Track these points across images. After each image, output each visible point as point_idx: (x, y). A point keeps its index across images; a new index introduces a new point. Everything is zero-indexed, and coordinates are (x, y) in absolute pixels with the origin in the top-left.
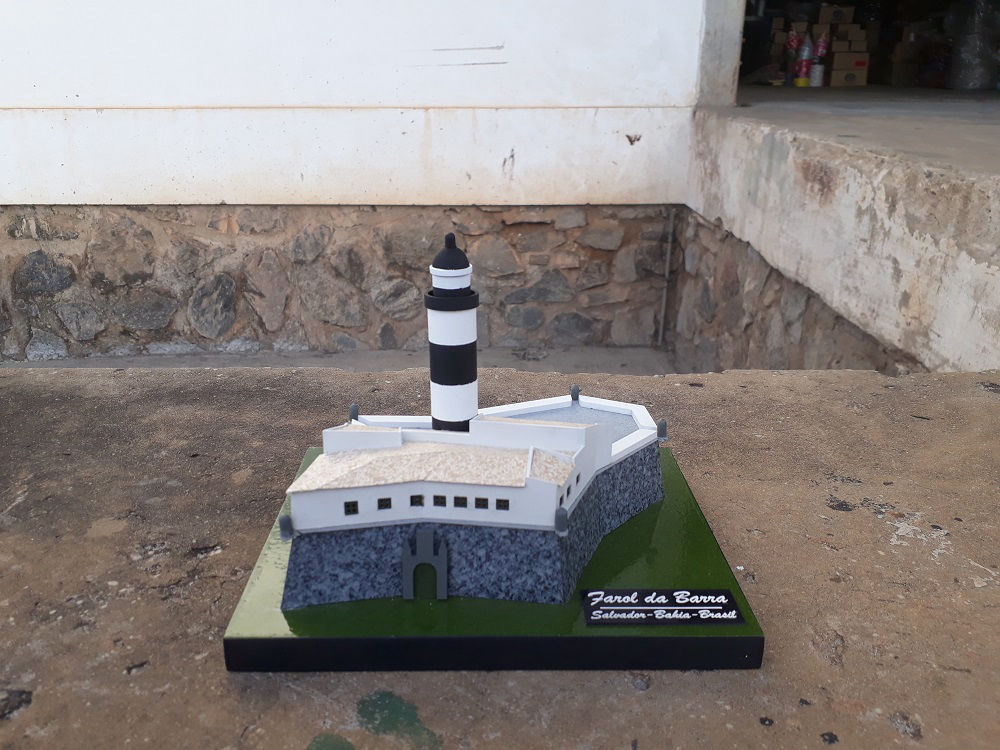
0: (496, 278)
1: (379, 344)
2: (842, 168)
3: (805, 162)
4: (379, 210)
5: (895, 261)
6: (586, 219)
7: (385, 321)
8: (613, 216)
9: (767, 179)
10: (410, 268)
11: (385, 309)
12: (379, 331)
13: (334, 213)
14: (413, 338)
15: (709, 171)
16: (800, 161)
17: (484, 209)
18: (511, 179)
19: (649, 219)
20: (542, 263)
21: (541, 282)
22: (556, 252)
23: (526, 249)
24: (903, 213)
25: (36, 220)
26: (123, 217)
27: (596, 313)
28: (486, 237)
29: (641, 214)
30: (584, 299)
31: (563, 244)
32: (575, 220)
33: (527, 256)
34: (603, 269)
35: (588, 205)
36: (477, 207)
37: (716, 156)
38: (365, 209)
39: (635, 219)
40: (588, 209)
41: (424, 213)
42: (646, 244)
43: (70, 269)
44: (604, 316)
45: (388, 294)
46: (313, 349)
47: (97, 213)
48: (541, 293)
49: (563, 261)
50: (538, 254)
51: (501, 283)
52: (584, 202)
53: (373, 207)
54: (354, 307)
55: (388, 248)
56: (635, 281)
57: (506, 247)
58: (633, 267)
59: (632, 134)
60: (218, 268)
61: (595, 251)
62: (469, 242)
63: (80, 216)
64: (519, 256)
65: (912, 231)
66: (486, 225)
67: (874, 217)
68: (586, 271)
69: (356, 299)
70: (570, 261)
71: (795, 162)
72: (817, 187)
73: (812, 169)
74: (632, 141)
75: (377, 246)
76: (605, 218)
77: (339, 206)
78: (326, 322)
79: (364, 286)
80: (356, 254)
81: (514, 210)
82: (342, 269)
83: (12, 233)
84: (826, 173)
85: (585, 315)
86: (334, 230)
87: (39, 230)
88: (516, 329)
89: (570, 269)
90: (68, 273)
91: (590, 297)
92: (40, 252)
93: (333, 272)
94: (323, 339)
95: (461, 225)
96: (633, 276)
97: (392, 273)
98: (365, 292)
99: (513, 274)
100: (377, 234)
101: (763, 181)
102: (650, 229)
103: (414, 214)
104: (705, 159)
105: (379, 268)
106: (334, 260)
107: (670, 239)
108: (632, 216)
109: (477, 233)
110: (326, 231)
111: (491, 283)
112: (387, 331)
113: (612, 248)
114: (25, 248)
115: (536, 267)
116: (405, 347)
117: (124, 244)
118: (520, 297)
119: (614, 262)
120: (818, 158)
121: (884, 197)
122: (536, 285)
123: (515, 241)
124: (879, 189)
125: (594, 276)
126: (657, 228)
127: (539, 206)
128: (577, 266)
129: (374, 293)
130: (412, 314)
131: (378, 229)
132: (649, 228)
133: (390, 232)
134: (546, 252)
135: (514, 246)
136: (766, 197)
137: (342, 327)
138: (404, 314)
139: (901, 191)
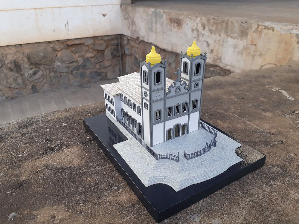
0: (68, 63)
1: (32, 92)
2: (184, 19)
3: (170, 18)
4: (23, 45)
5: (207, 42)
6: (94, 41)
7: (32, 84)
8: (102, 39)
9: (156, 24)
10: (38, 64)
11: (31, 79)
12: (31, 87)
13: (6, 49)
14: (43, 87)
15: (130, 23)
16: (168, 17)
17: (61, 41)
18: (68, 30)
19: (112, 39)
20: (82, 57)
21: (83, 62)
22: (86, 53)
23: (77, 53)
24: (208, 29)
27: (102, 70)
28: (63, 50)
29: (110, 38)
30: (98, 66)
31: (88, 50)
32: (91, 42)
33: (77, 55)
34: (102, 56)
35: (94, 37)
36: (58, 41)
37: (133, 19)
38: (18, 46)
39: (109, 40)
40: (94, 38)
41: (40, 45)
42: (113, 47)
44: (105, 71)
45: (32, 74)
46: (7, 98)
48: (84, 66)
49: (89, 55)
50: (80, 54)
51: (70, 65)
52: (92, 36)
53: (21, 45)
54: (20, 81)
55: (29, 58)
56: (112, 59)
57: (70, 53)
58: (110, 54)
59: (104, 14)
61: (99, 51)
62: (57, 53)
64: (75, 55)
65: (211, 33)
66: (62, 46)
67: (198, 31)
68: (97, 57)
69: (20, 78)
70: (91, 55)
71: (166, 18)
72: (176, 24)
73: (173, 20)
74: (104, 15)
75: (25, 58)
76: (99, 40)
77: (8, 46)
78: (10, 88)
79: (22, 73)
80: (17, 62)
81: (71, 41)
82: (13, 68)
84: (179, 20)
85: (99, 71)
86: (7, 55)
88: (78, 79)
89: (92, 57)
91: (99, 65)
93: (10, 70)
94: (10, 94)
95: (53, 47)
96: (111, 57)
97: (32, 67)
98: (23, 75)
99: (74, 61)
100: (24, 54)
101: (154, 25)
102: (113, 43)
103: (36, 46)
104: (128, 20)
105: (26, 66)
106: (9, 65)
107: (120, 45)
108: (107, 39)
109: (59, 49)
110: (4, 55)
111: (67, 65)
112: (34, 87)
113: (104, 49)
115: (81, 58)
116: (41, 91)
118: (77, 68)
119: (105, 53)
120: (175, 17)
121: (201, 25)
122: (82, 63)
123: (72, 50)
124: (199, 23)
125: (99, 59)
126: (115, 42)
127: (79, 39)
128: (94, 56)
129: (26, 75)
130: (41, 79)
131: (24, 52)
133: (28, 53)
134: (83, 53)
135: (72, 52)
136: (156, 29)
137: (17, 88)
138: (38, 80)
139: (206, 23)
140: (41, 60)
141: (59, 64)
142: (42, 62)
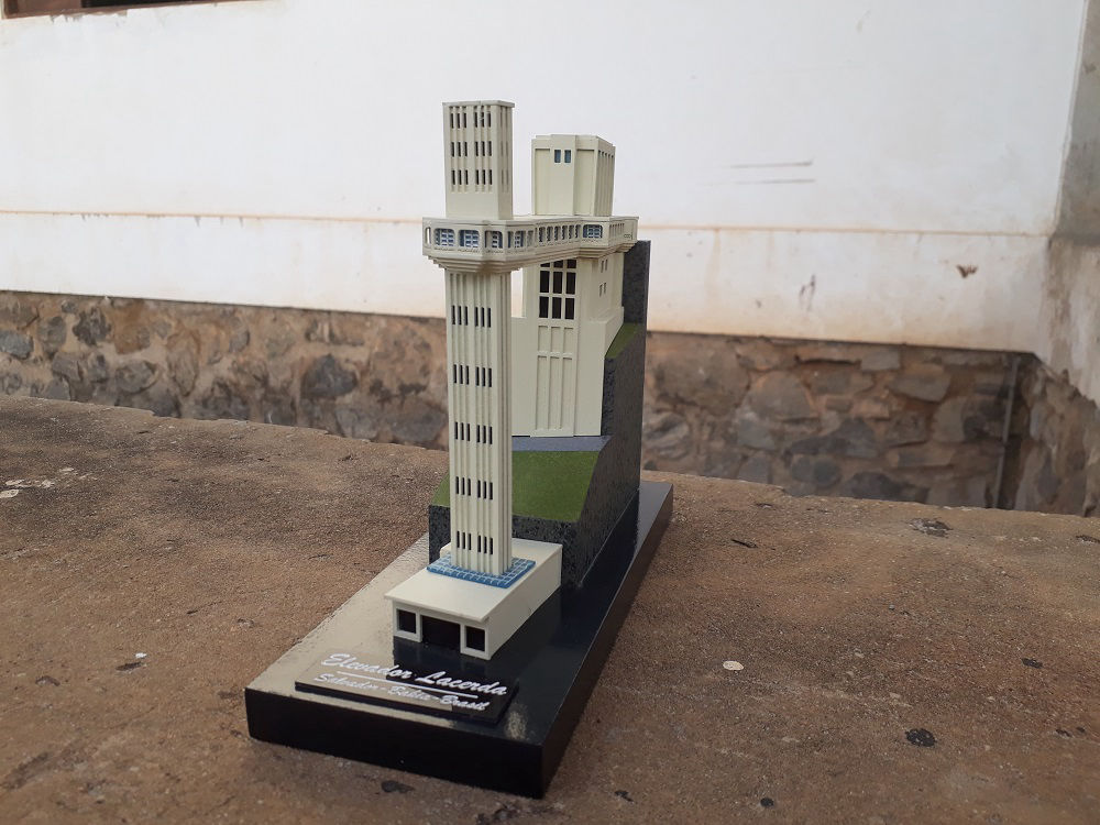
0: (783, 422)
6: (901, 360)
7: (649, 458)
8: (937, 361)
10: (682, 401)
11: (650, 444)
15: (1060, 312)
17: (774, 341)
18: (809, 309)
19: (984, 368)
20: (843, 410)
21: (839, 431)
22: (861, 398)
23: (823, 391)
25: (330, 326)
26: (406, 328)
27: (909, 477)
28: (772, 374)
29: (974, 361)
30: (894, 458)
31: (870, 388)
32: (886, 361)
33: (824, 399)
34: (921, 423)
35: (904, 345)
36: (766, 339)
37: (1068, 295)
39: (966, 366)
40: (905, 350)
41: (704, 342)
42: (979, 398)
43: (353, 374)
44: (919, 482)
45: (656, 428)
47: (383, 323)
48: (839, 445)
49: (868, 408)
50: (835, 397)
51: (789, 428)
52: (898, 340)
55: (660, 378)
56: (964, 443)
57: (797, 386)
58: (960, 424)
59: (965, 264)
61: (911, 402)
62: (753, 378)
63: (368, 324)
64: (814, 398)
66: (775, 359)
68: (898, 423)
70: (878, 410)
74: (964, 272)
75: (649, 374)
76: (926, 362)
81: (810, 346)
83: (307, 336)
85: (892, 477)
87: (331, 335)
88: (803, 484)
89: (878, 420)
90: (351, 378)
91: (901, 456)
92: (329, 356)
95: (746, 358)
96: (960, 436)
97: (662, 405)
99: (803, 419)
100: (651, 362)
102: (985, 381)
103: (692, 343)
104: (1057, 298)
105: (648, 399)
107: (1011, 394)
108: (962, 362)
109: (764, 367)
111: (777, 427)
113: (933, 397)
114: (317, 351)
115: (833, 414)
117: (403, 354)
118: (812, 447)
119: (936, 416)
122: (833, 433)
123: (810, 381)
125: (908, 431)
126: (996, 380)
127: (841, 343)
128: (886, 415)
130: (679, 452)
131: (652, 356)
132: (983, 379)
133: (663, 361)
134: (848, 396)
135: (808, 386)
138: (669, 452)
140: (694, 391)
141: (750, 415)
142: (695, 399)
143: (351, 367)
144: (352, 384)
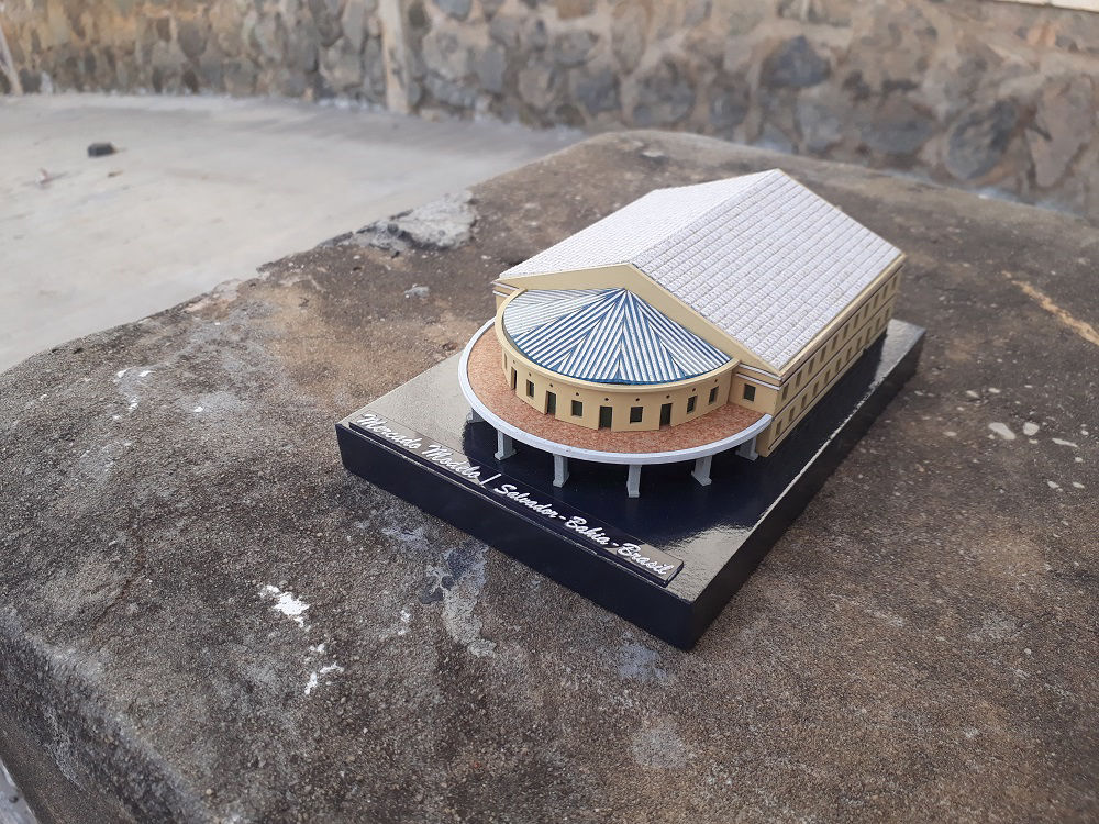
43: (828, 62)
60: (1005, 92)
83: (780, 11)
87: (811, 11)
90: (823, 67)
92: (802, 38)
114: (787, 30)
117: (898, 40)
143: (826, 53)
144: (823, 74)
